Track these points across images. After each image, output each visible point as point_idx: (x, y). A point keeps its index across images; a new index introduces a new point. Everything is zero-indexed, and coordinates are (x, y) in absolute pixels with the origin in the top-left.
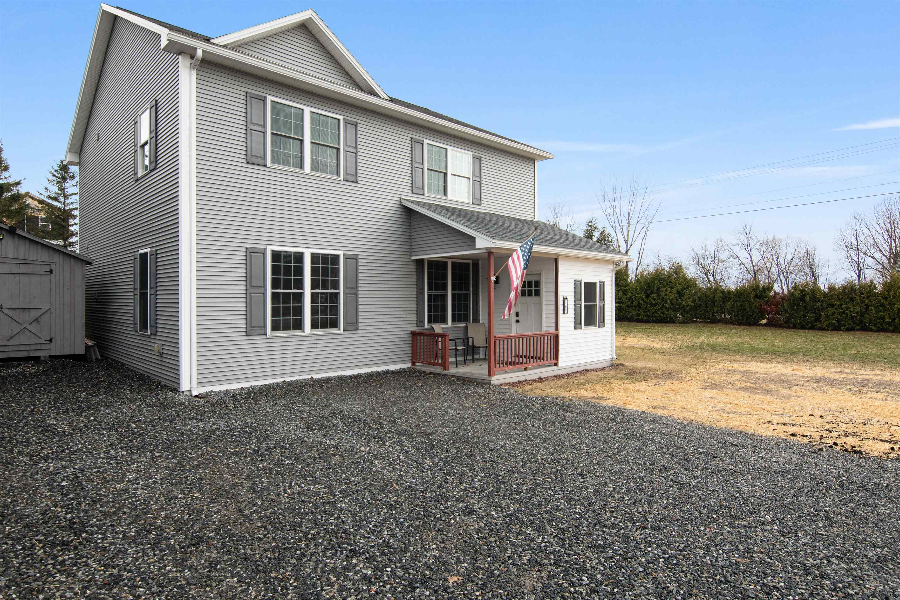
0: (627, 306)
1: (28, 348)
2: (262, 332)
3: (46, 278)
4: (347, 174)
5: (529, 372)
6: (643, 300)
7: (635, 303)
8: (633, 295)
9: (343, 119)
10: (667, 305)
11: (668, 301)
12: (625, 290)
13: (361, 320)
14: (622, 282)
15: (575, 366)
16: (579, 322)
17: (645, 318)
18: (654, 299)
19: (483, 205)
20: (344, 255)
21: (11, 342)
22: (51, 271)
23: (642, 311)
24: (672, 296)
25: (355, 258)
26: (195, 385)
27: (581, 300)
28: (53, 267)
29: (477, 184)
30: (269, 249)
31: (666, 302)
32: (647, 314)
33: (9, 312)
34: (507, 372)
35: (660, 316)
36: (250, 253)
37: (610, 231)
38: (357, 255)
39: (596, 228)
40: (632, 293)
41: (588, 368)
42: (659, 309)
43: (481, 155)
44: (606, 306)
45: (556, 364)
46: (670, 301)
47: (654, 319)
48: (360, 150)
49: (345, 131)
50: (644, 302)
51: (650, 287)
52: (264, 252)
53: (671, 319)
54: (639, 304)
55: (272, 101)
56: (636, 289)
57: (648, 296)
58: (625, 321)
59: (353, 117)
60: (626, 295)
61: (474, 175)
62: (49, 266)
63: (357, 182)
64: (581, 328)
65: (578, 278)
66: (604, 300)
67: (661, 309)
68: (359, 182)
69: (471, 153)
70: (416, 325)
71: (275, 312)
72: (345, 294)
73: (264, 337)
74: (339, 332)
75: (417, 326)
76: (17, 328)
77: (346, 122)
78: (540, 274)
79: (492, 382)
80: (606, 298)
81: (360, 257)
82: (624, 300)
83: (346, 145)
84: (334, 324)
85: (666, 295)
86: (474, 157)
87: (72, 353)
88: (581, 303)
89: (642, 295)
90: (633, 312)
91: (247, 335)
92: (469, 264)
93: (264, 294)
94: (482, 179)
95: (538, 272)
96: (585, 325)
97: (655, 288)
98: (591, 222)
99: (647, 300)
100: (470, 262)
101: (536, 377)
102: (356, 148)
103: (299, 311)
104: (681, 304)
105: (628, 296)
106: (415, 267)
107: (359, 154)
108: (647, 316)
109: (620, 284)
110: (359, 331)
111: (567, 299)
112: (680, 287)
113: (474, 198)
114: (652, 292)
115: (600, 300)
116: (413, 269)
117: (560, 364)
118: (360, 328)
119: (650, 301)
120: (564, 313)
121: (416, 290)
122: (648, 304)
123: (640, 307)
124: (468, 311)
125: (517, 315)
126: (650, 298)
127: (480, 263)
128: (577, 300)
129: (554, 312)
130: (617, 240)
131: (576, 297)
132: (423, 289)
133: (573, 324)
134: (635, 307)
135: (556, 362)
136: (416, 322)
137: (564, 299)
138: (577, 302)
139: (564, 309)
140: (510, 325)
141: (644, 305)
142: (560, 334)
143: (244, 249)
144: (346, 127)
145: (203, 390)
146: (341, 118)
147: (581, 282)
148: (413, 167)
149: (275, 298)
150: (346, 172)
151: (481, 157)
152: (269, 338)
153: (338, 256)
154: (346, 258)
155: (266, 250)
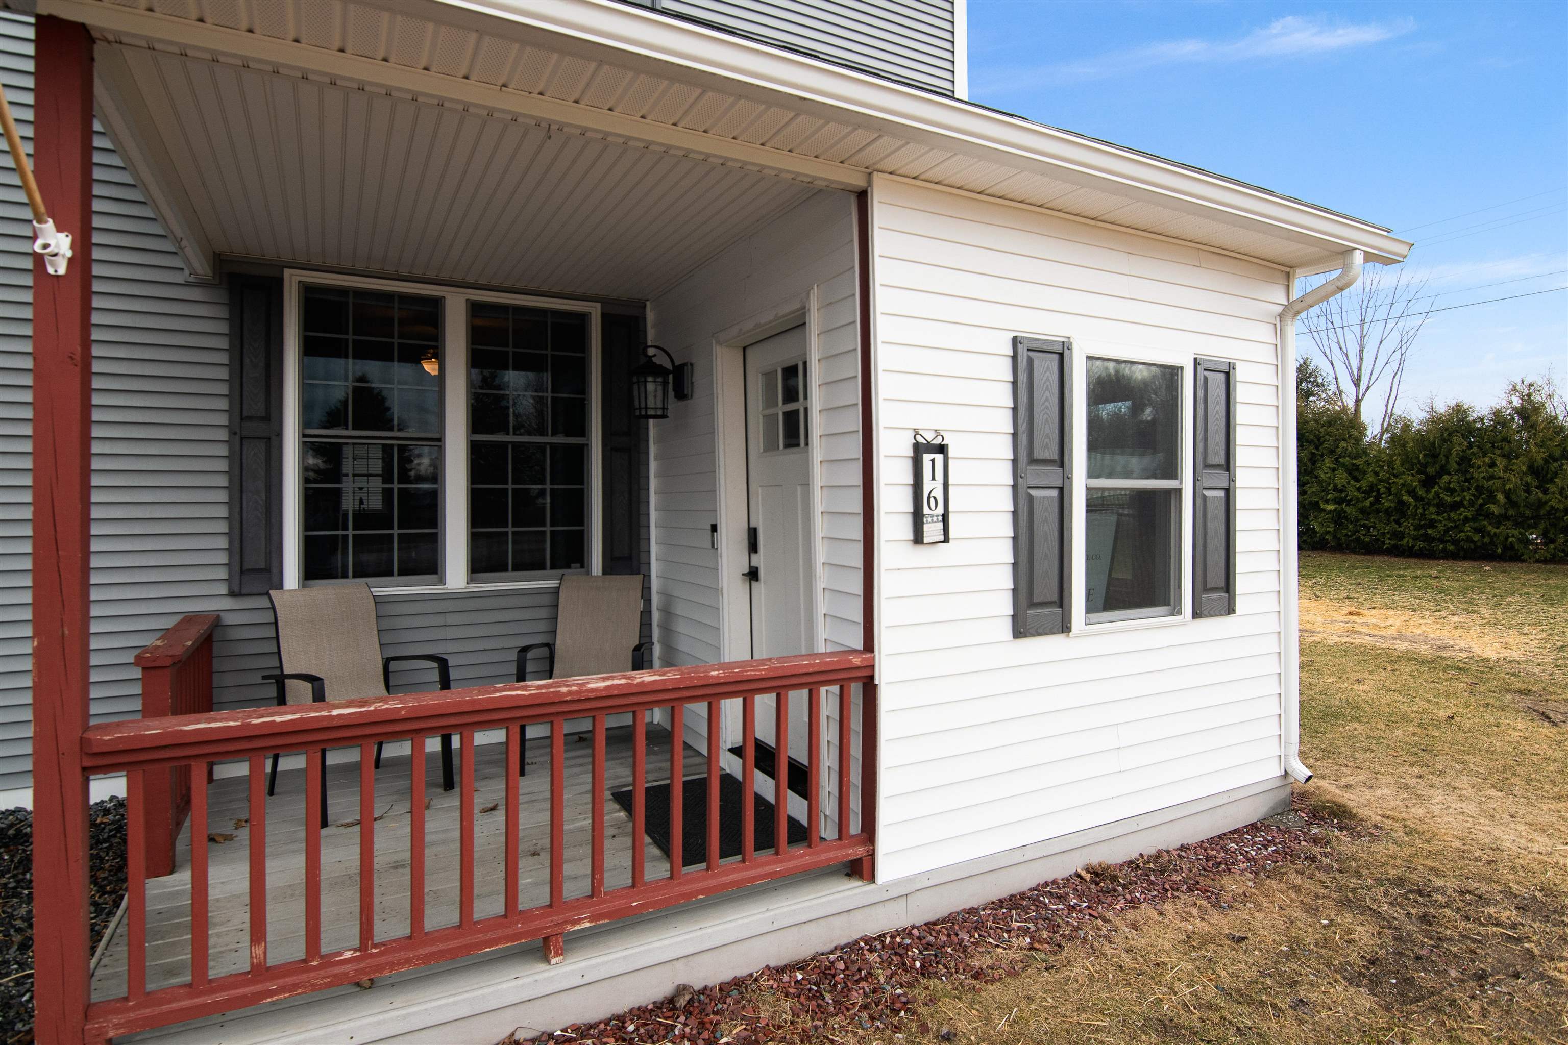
0: (1362, 511)
5: (560, 972)
6: (1412, 492)
7: (1387, 503)
8: (1381, 481)
10: (1495, 509)
11: (1500, 497)
12: (1356, 468)
14: (1343, 444)
16: (1046, 589)
17: (1420, 544)
18: (1452, 491)
23: (1408, 526)
24: (1514, 481)
27: (1062, 460)
31: (1492, 498)
32: (1426, 534)
35: (1469, 540)
40: (1377, 474)
42: (1466, 519)
44: (1242, 500)
46: (1507, 494)
47: (1451, 547)
50: (1417, 498)
51: (1435, 456)
53: (1510, 548)
54: (1402, 506)
56: (1390, 464)
57: (1429, 482)
58: (1354, 551)
60: (1357, 480)
64: (1065, 627)
65: (1045, 328)
66: (1228, 465)
67: (1474, 519)
70: (223, 589)
75: (232, 594)
80: (1241, 457)
82: (1352, 493)
85: (1492, 477)
88: (1067, 478)
89: (1412, 480)
90: (1381, 528)
92: (582, 319)
95: (794, 308)
96: (1091, 608)
97: (1454, 457)
99: (1428, 492)
100: (595, 311)
101: (653, 990)
104: (1541, 504)
105: (1364, 484)
106: (223, 312)
108: (1427, 538)
109: (1339, 451)
111: (942, 449)
112: (1539, 456)
114: (1444, 471)
115: (1203, 464)
117: (885, 868)
119: (1437, 495)
120: (918, 538)
121: (223, 420)
122: (1429, 504)
123: (1403, 514)
124: (582, 524)
125: (753, 547)
126: (1436, 488)
127: (651, 316)
128: (1033, 461)
129: (857, 533)
130: (1336, 379)
131: (1023, 438)
132: (267, 418)
133: (1005, 606)
134: (1388, 512)
135: (860, 851)
136: (223, 574)
137: (919, 449)
138: (1035, 474)
139: (918, 517)
140: (717, 591)
141: (1416, 507)
142: (885, 676)
147: (1063, 354)
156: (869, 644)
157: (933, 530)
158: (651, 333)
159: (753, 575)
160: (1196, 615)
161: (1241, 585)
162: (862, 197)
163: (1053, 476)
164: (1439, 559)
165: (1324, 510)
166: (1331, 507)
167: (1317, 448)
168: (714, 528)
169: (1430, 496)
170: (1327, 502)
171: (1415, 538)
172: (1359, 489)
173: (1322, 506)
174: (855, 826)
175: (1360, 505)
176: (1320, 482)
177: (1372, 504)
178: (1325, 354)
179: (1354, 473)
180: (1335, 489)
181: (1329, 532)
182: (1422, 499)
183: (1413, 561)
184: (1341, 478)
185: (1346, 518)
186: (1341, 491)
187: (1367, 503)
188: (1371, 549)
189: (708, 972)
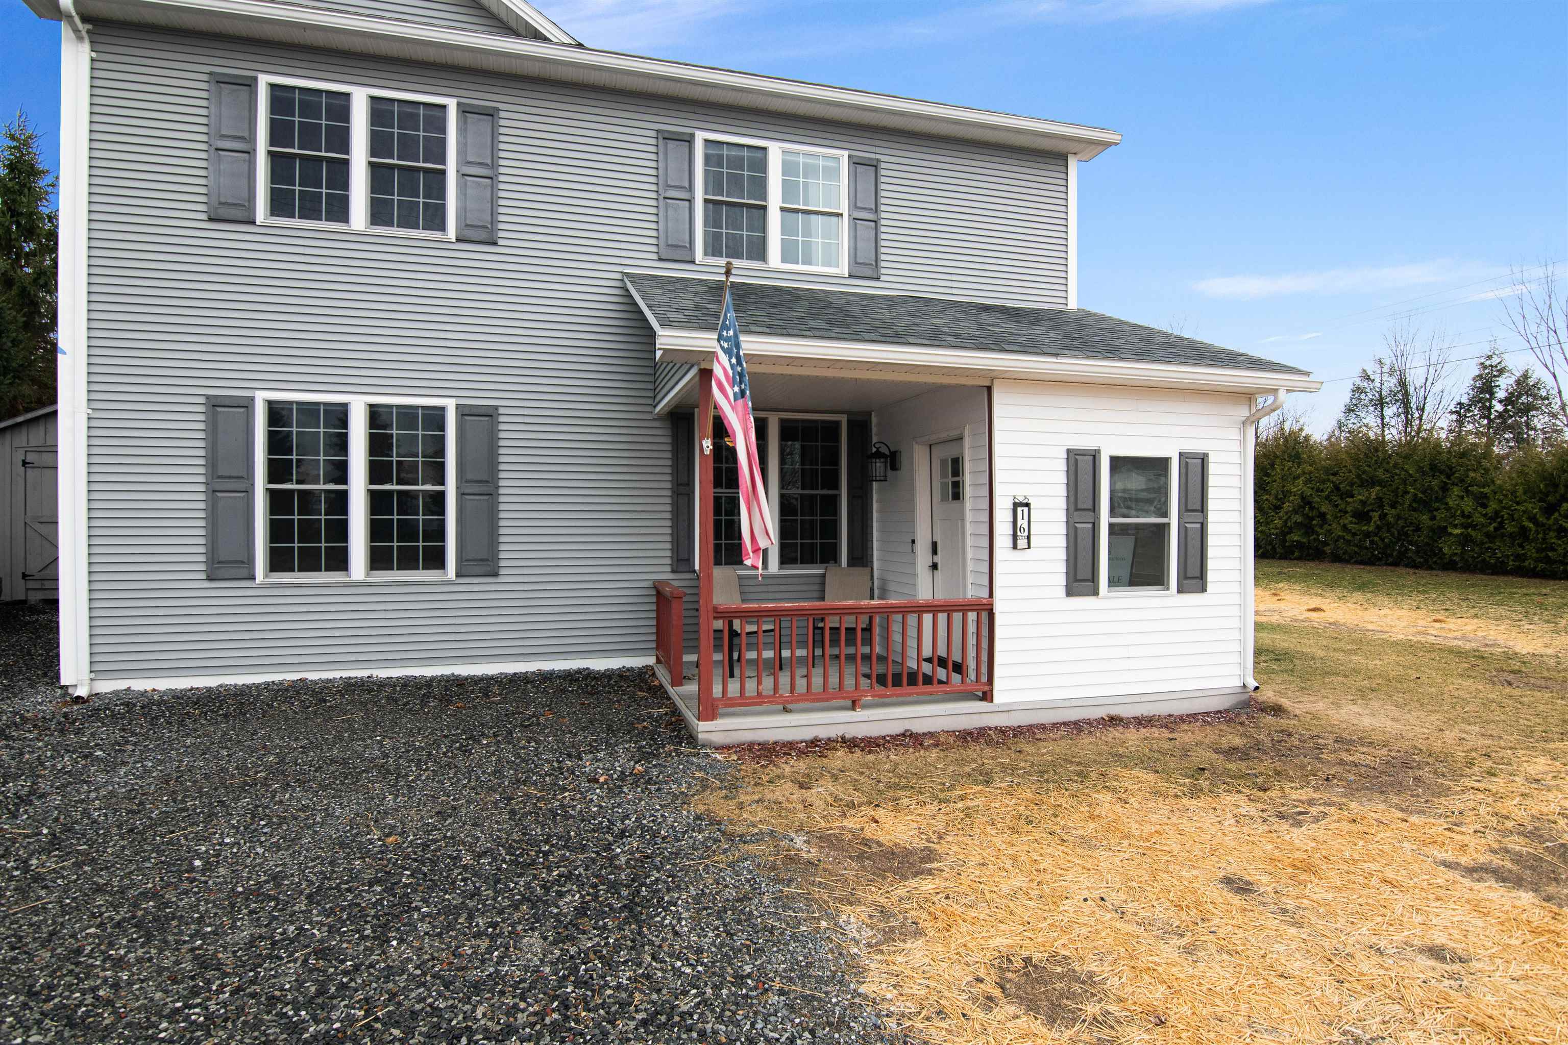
0: (1487, 535)
2: (244, 572)
4: (467, 225)
5: (860, 714)
6: (1532, 519)
7: (1510, 528)
8: (1504, 507)
9: (459, 104)
12: (1485, 496)
13: (507, 552)
14: (1472, 474)
15: (1068, 704)
16: (1085, 573)
17: (1541, 566)
19: (883, 278)
20: (458, 407)
23: (1531, 550)
25: (490, 414)
26: (86, 675)
29: (865, 230)
30: (261, 398)
32: (1547, 556)
34: (786, 710)
36: (214, 404)
38: (496, 408)
39: (1501, 372)
40: (1501, 501)
41: (1125, 712)
43: (878, 156)
44: (1211, 529)
45: (987, 696)
48: (502, 170)
49: (462, 130)
50: (1537, 523)
51: (1556, 486)
52: (247, 405)
54: (1524, 531)
55: (272, 85)
56: (1514, 493)
57: (1550, 510)
58: (1483, 571)
59: (482, 99)
60: (1485, 506)
61: (854, 205)
63: (495, 244)
64: (1095, 593)
65: (1084, 443)
66: (1203, 509)
68: (501, 242)
69: (846, 153)
70: (669, 569)
71: (277, 531)
72: (461, 494)
73: (249, 584)
74: (443, 578)
75: (673, 571)
77: (464, 111)
78: (961, 438)
79: (701, 736)
81: (501, 411)
82: (1478, 519)
83: (463, 161)
84: (436, 560)
86: (855, 162)
88: (1097, 518)
89: (1532, 506)
90: (1503, 550)
91: (210, 579)
92: (837, 424)
93: (249, 491)
94: (883, 215)
96: (1112, 585)
98: (1489, 357)
99: (1548, 518)
100: (844, 419)
101: (896, 728)
102: (494, 166)
103: (341, 531)
105: (1489, 510)
107: (502, 178)
108: (1548, 560)
109: (1469, 480)
110: (501, 579)
111: (1027, 505)
113: (855, 261)
115: (1185, 508)
116: (662, 438)
117: (998, 697)
118: (502, 571)
119: (1556, 520)
120: (1015, 547)
121: (669, 485)
122: (1549, 529)
123: (1526, 538)
124: (836, 539)
125: (935, 551)
126: (1556, 515)
127: (874, 420)
128: (1077, 510)
129: (986, 544)
130: (1560, 392)
131: (1072, 499)
132: (688, 485)
133: (1062, 580)
134: (1512, 536)
135: (986, 688)
136: (669, 561)
137: (1016, 505)
138: (1077, 516)
139: (1015, 537)
140: (915, 575)
141: (1537, 532)
142: (998, 608)
143: (202, 400)
144: (465, 122)
145: (106, 687)
146: (452, 104)
147: (1095, 456)
148: (661, 198)
149: (277, 501)
150: (464, 224)
151: (878, 160)
152: (262, 586)
153: (443, 409)
154: (464, 413)
155: (253, 399)
156: (991, 595)
157: (1022, 543)
158: (874, 430)
159: (934, 566)
160: (1180, 591)
161: (1211, 576)
162: (989, 389)
163: (1089, 516)
164: (1560, 579)
165: (1451, 534)
166: (1457, 531)
167: (1448, 477)
168: (913, 542)
169: (1551, 522)
170: (1455, 526)
171: (1537, 560)
172: (1485, 515)
173: (1450, 530)
174: (984, 679)
175: (1485, 530)
176: (1448, 509)
177: (1496, 529)
178: (1546, 366)
179: (1482, 501)
180: (1463, 515)
181: (1456, 554)
182: (1543, 525)
183: (1537, 581)
184: (1468, 505)
185: (1472, 541)
186: (1469, 517)
187: (1491, 528)
188: (1497, 569)
189: (918, 727)
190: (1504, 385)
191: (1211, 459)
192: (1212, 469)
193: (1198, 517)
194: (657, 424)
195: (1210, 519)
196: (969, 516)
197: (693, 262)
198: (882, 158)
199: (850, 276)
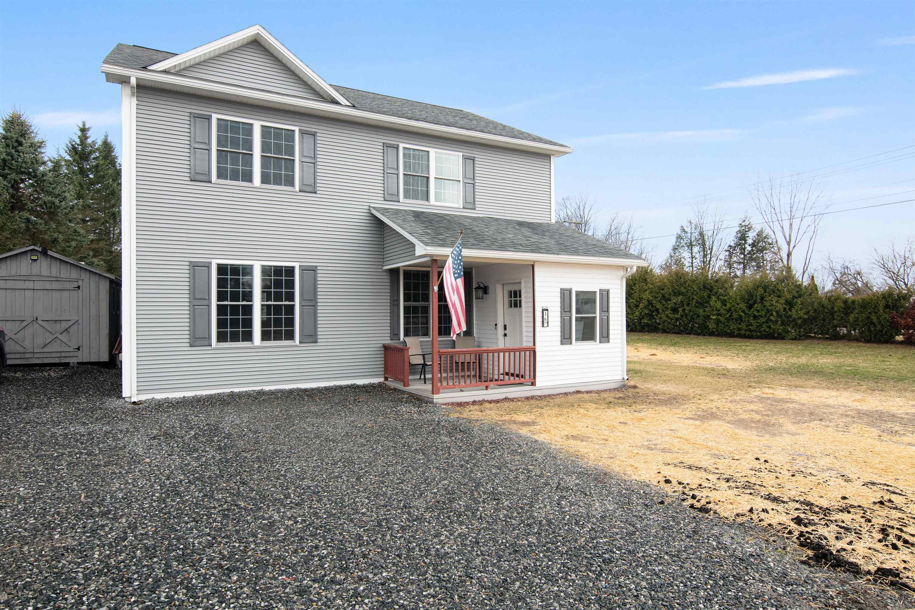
0: (726, 319)
1: (59, 355)
2: (207, 343)
3: (75, 294)
4: (304, 185)
5: (489, 391)
6: (743, 311)
7: (735, 316)
8: (733, 306)
9: (300, 130)
10: (772, 318)
11: (774, 313)
12: (725, 301)
13: (321, 331)
14: (720, 290)
15: (562, 386)
16: (567, 336)
17: (748, 333)
18: (758, 311)
19: (477, 209)
20: (300, 266)
21: (46, 350)
22: (79, 287)
23: (743, 326)
24: (780, 307)
25: (314, 270)
26: (135, 392)
27: (570, 311)
28: (80, 283)
29: (470, 188)
30: (214, 263)
31: (772, 315)
32: (750, 329)
33: (43, 324)
34: (461, 391)
35: (765, 330)
36: (194, 266)
37: (767, 231)
38: (316, 267)
39: (750, 229)
40: (731, 303)
41: (583, 389)
42: (764, 323)
43: (474, 155)
44: (611, 318)
45: (533, 384)
46: (777, 312)
47: (759, 334)
48: (318, 160)
49: (302, 142)
50: (745, 314)
51: (752, 296)
52: (208, 266)
53: (779, 334)
54: (740, 317)
55: (218, 119)
56: (736, 299)
57: (750, 307)
59: (311, 127)
60: (725, 305)
61: (465, 176)
62: (77, 283)
63: (315, 193)
64: (571, 343)
65: (566, 286)
66: (608, 311)
67: (766, 322)
68: (318, 192)
69: (461, 154)
70: (389, 339)
71: (221, 324)
72: (301, 306)
73: (209, 348)
74: (294, 344)
75: (391, 340)
76: (49, 338)
77: (302, 132)
78: (520, 283)
79: (434, 400)
80: (611, 309)
81: (319, 268)
82: (723, 311)
83: (302, 155)
84: (290, 336)
86: (465, 158)
87: (97, 361)
88: (571, 315)
89: (743, 306)
90: (733, 326)
91: (191, 346)
93: (209, 306)
94: (477, 181)
95: (518, 281)
96: (576, 340)
97: (759, 297)
98: (744, 221)
99: (750, 311)
101: (502, 397)
102: (315, 158)
103: (249, 323)
105: (727, 307)
106: (389, 277)
107: (318, 163)
108: (751, 331)
109: (719, 293)
110: (318, 344)
111: (547, 310)
113: (465, 201)
114: (755, 302)
115: (602, 310)
116: (386, 279)
117: (538, 384)
118: (319, 341)
119: (753, 312)
120: (543, 326)
121: (389, 301)
122: (750, 316)
123: (742, 321)
125: (505, 328)
126: (752, 309)
127: (474, 272)
128: (564, 312)
129: (532, 325)
131: (562, 308)
132: (397, 301)
133: (559, 339)
134: (736, 319)
135: (533, 381)
136: (389, 335)
137: (543, 310)
138: (565, 314)
139: (543, 322)
140: (497, 339)
141: (745, 317)
142: (537, 350)
143: (188, 263)
144: (303, 138)
145: (143, 397)
146: (297, 129)
147: (570, 291)
148: (385, 173)
149: (221, 310)
150: (302, 183)
151: (474, 157)
152: (214, 349)
153: (293, 267)
154: (303, 269)
155: (211, 263)
156: (534, 345)
157: (545, 324)
158: (474, 275)
159: (505, 335)
160: (600, 342)
161: (611, 336)
162: (533, 266)
163: (568, 314)
164: (755, 339)
165: (712, 319)
166: (714, 317)
167: (711, 291)
168: (496, 325)
169: (750, 313)
170: (714, 315)
171: (746, 330)
172: (725, 310)
173: (711, 317)
174: (532, 377)
175: (725, 317)
176: (711, 307)
177: (730, 316)
178: (770, 226)
179: (724, 303)
180: (717, 310)
181: (714, 328)
182: (748, 314)
183: (746, 340)
184: (719, 305)
185: (720, 322)
186: (719, 310)
187: (728, 316)
188: (730, 335)
189: (511, 396)
190: (751, 236)
191: (611, 291)
192: (611, 295)
193: (606, 314)
194: (384, 274)
195: (610, 315)
196: (524, 314)
197: (399, 202)
198: (476, 156)
199: (464, 208)
